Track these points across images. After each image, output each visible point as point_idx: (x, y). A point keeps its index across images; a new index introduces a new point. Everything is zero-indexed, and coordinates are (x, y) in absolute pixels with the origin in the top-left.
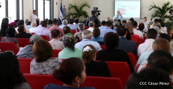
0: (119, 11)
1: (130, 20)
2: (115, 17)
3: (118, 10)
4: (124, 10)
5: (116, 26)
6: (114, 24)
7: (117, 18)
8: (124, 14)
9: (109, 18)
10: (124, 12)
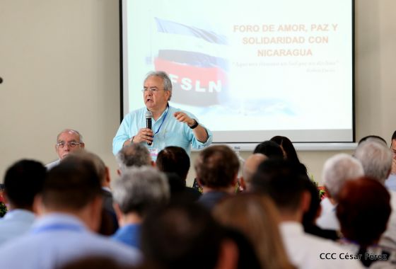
0: (162, 76)
1: (258, 150)
2: (131, 129)
3: (153, 69)
4: (208, 68)
5: (136, 204)
6: (118, 192)
7: (150, 138)
8: (210, 100)
9: (75, 142)
10: (204, 85)
